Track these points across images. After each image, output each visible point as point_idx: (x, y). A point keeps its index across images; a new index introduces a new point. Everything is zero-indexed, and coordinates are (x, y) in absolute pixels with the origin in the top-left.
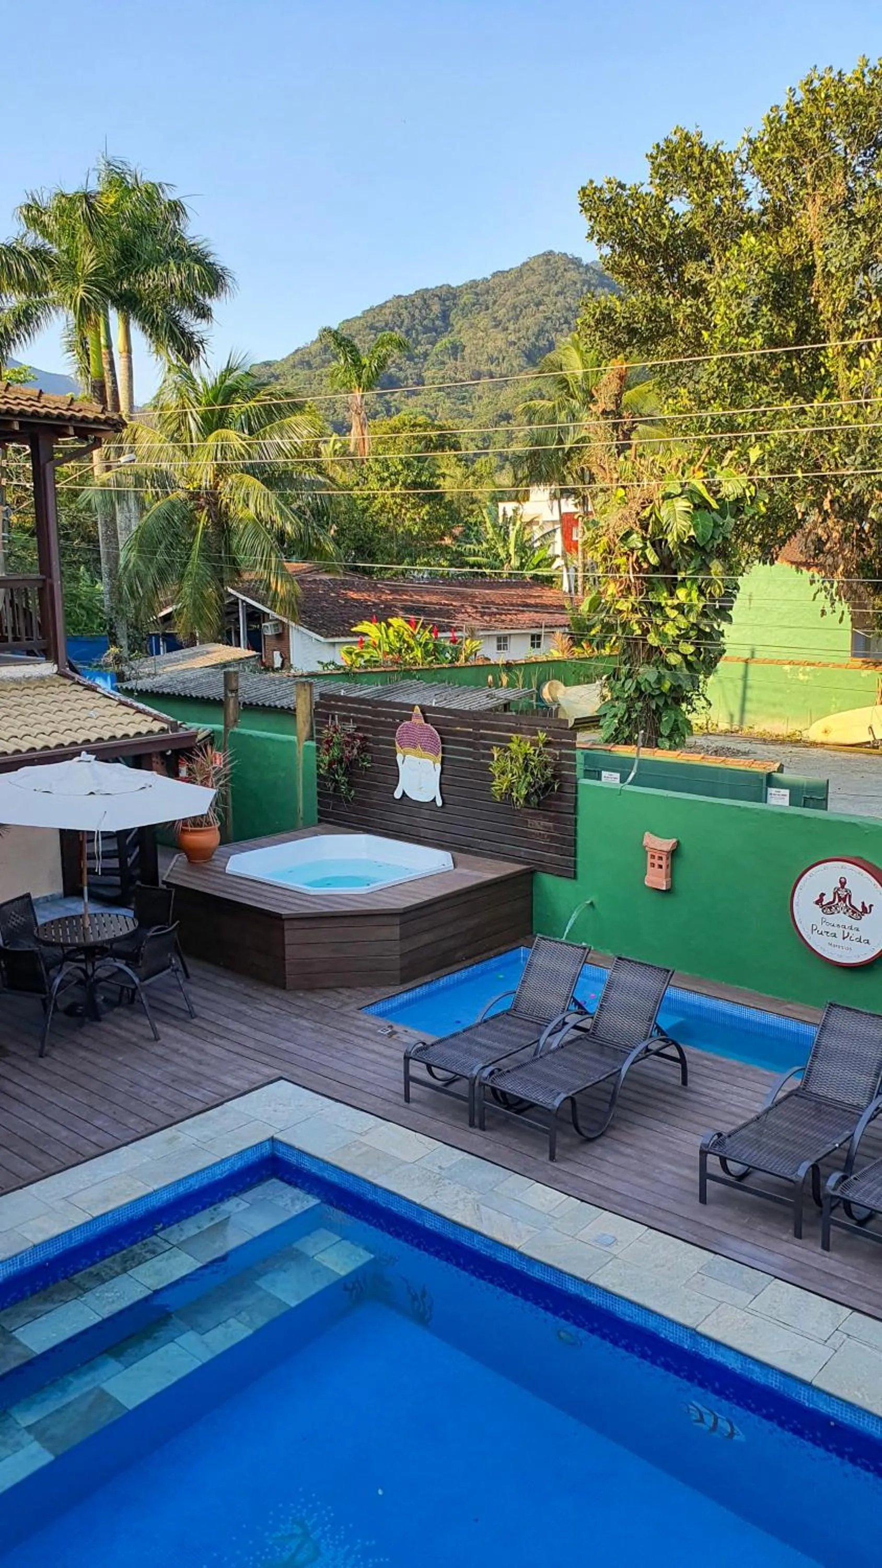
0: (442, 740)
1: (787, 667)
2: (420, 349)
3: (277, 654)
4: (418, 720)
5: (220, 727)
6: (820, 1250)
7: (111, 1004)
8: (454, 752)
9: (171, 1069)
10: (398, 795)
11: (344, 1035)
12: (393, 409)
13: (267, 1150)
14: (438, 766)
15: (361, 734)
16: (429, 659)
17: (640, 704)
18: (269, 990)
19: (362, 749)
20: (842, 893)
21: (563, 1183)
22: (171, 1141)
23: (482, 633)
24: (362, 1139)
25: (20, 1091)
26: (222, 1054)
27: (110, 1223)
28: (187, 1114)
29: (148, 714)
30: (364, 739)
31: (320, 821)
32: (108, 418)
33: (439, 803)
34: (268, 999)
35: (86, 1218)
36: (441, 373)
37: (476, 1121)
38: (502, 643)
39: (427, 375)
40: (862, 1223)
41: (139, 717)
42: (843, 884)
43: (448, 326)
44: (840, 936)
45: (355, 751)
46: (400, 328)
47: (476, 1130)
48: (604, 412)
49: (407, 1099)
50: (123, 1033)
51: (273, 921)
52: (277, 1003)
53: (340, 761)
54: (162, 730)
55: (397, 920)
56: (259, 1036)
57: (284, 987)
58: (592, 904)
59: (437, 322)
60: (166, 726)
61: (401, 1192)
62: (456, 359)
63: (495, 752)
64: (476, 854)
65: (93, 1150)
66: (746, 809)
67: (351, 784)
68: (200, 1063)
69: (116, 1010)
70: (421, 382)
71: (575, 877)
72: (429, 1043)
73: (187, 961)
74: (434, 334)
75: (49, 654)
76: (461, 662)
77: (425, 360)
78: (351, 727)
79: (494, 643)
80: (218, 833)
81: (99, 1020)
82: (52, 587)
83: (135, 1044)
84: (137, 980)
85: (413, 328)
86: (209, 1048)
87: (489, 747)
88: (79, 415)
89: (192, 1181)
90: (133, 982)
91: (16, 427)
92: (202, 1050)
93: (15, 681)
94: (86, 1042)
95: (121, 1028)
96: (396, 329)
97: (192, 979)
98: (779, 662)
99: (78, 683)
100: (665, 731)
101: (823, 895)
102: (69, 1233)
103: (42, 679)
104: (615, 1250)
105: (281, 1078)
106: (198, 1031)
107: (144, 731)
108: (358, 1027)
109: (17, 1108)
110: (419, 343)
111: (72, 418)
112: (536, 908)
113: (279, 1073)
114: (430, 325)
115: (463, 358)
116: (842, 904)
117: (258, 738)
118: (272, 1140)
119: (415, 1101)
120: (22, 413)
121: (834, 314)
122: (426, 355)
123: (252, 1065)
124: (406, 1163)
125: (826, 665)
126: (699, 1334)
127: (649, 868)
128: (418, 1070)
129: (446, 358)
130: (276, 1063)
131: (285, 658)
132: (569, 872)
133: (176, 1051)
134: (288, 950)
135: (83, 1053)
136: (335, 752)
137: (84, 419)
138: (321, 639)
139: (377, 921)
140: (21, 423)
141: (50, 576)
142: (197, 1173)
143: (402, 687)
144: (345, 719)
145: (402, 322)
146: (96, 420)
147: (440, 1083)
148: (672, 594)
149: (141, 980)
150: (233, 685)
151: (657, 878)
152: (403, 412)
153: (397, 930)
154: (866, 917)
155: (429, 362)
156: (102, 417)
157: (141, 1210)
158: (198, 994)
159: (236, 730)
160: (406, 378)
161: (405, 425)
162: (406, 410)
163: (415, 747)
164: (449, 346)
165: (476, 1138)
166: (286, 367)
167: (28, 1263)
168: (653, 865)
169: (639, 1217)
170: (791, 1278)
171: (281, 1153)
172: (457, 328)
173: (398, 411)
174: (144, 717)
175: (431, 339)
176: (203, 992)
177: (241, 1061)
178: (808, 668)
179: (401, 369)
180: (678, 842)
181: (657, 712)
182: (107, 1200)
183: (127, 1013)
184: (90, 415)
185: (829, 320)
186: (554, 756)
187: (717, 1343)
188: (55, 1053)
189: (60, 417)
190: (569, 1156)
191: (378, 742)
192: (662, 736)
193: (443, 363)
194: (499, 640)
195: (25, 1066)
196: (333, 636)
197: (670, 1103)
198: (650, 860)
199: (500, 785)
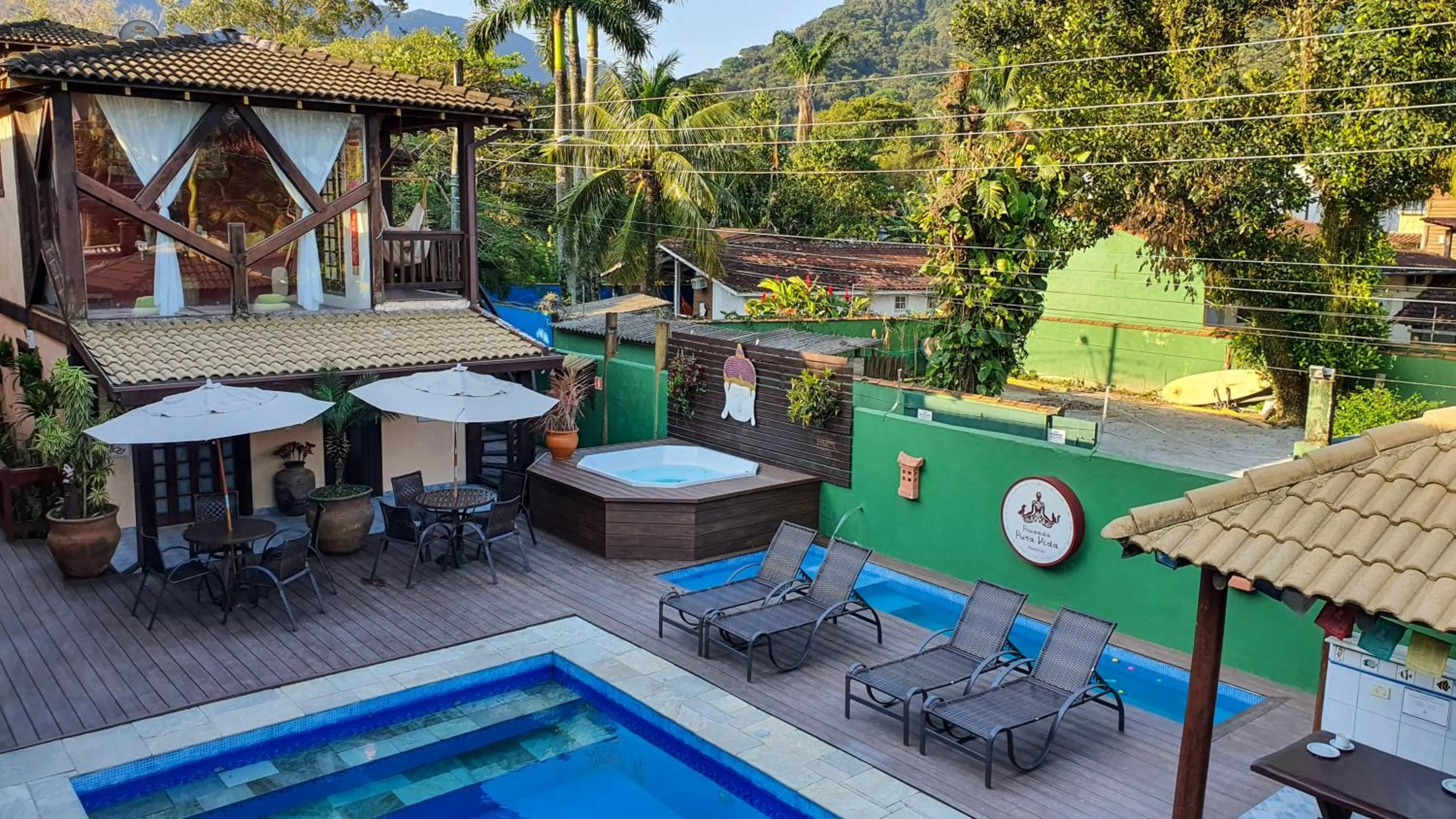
0: (757, 372)
1: (1146, 333)
2: (896, 35)
3: (702, 305)
4: (740, 354)
5: (601, 357)
6: (918, 753)
7: (471, 559)
8: (766, 382)
9: (498, 603)
10: (724, 415)
11: (634, 591)
12: (867, 90)
13: (548, 661)
14: (754, 392)
15: (700, 366)
16: (821, 313)
17: (961, 355)
18: (593, 557)
19: (701, 378)
20: (1038, 506)
21: (750, 696)
22: (478, 648)
23: (881, 293)
24: (616, 658)
25: (385, 609)
26: (539, 596)
27: (419, 695)
28: (497, 631)
29: (529, 341)
30: (701, 370)
31: (669, 435)
32: (515, 111)
33: (753, 423)
34: (589, 564)
35: (402, 688)
36: (913, 57)
37: (704, 651)
38: (900, 302)
39: (901, 58)
40: (963, 741)
41: (523, 343)
42: (1039, 498)
43: (923, 14)
44: (1036, 540)
45: (695, 379)
46: (878, 15)
47: (703, 659)
48: (950, 107)
49: (661, 635)
50: (473, 578)
51: (597, 504)
52: (594, 566)
53: (682, 387)
54: (536, 353)
55: (693, 509)
56: (572, 587)
57: (603, 555)
58: (861, 509)
59: (913, 11)
60: (539, 351)
61: (629, 692)
62: (929, 44)
63: (793, 383)
64: (779, 466)
65: (421, 648)
66: (973, 435)
67: (691, 406)
68: (521, 601)
69: (474, 562)
70: (894, 64)
71: (850, 486)
72: (680, 593)
73: (535, 531)
74: (909, 21)
75: (463, 292)
76: (849, 317)
77: (900, 44)
78: (692, 359)
79: (893, 302)
80: (577, 437)
81: (457, 567)
82: (468, 240)
83: (479, 586)
84: (483, 538)
85: (890, 15)
86: (532, 592)
87: (789, 379)
88: (492, 108)
89: (487, 674)
90: (480, 539)
91: (443, 117)
92: (525, 593)
93: (435, 312)
94: (443, 582)
95: (472, 574)
96: (875, 17)
97: (539, 546)
98: (1139, 328)
99: (483, 316)
100: (982, 377)
101: (1024, 506)
102: (387, 697)
103: (457, 311)
104: (765, 740)
105: (575, 615)
106: (528, 581)
107: (521, 354)
108: (647, 587)
109: (378, 619)
110: (895, 29)
111: (487, 110)
112: (822, 511)
113: (575, 611)
114: (906, 13)
115: (935, 43)
116: (1037, 514)
117: (627, 366)
118: (552, 653)
119: (667, 637)
120: (447, 107)
121: (1173, 22)
122: (901, 40)
123: (557, 605)
124: (641, 674)
125: (1180, 332)
126: (799, 795)
127: (902, 481)
128: (671, 613)
129: (919, 43)
130: (575, 605)
131: (708, 310)
132: (846, 483)
133: (506, 592)
134: (608, 526)
135: (437, 589)
136: (679, 378)
137: (496, 112)
138: (735, 293)
139: (678, 508)
140: (446, 115)
141: (468, 232)
142: (490, 669)
143: (775, 334)
144: (689, 353)
145: (881, 10)
146: (506, 112)
147: (691, 627)
148: (992, 262)
149: (487, 538)
150: (613, 324)
151: (906, 489)
152: (876, 93)
153: (693, 517)
154: (1055, 525)
155: (904, 47)
156: (511, 110)
157: (445, 689)
158: (537, 558)
159: (613, 360)
160: (881, 62)
161: (868, 105)
162: (879, 91)
163: (737, 377)
164: (923, 31)
165: (700, 663)
166: (772, 51)
167: (356, 713)
168: (904, 478)
169: (794, 722)
170: (886, 768)
171: (559, 664)
172: (931, 15)
173: (872, 91)
174: (526, 343)
175: (907, 26)
176: (542, 555)
177: (551, 602)
178: (1165, 334)
179: (876, 54)
180: (924, 461)
181: (976, 362)
182: (419, 679)
183: (481, 565)
184: (501, 109)
185: (1169, 26)
186: (836, 388)
187: (810, 802)
188: (419, 588)
189: (477, 110)
190: (764, 680)
191: (712, 372)
192: (980, 383)
193: (917, 48)
194: (897, 299)
195: (394, 594)
196: (745, 291)
197: (857, 652)
198: (902, 475)
199: (793, 410)
